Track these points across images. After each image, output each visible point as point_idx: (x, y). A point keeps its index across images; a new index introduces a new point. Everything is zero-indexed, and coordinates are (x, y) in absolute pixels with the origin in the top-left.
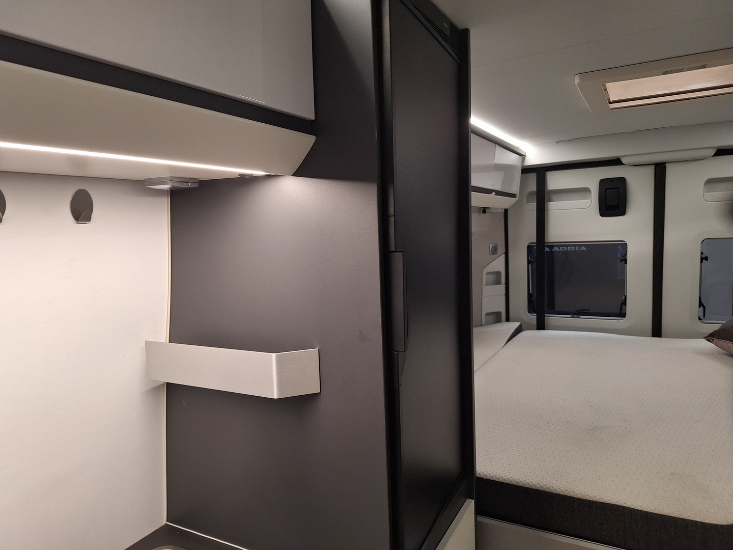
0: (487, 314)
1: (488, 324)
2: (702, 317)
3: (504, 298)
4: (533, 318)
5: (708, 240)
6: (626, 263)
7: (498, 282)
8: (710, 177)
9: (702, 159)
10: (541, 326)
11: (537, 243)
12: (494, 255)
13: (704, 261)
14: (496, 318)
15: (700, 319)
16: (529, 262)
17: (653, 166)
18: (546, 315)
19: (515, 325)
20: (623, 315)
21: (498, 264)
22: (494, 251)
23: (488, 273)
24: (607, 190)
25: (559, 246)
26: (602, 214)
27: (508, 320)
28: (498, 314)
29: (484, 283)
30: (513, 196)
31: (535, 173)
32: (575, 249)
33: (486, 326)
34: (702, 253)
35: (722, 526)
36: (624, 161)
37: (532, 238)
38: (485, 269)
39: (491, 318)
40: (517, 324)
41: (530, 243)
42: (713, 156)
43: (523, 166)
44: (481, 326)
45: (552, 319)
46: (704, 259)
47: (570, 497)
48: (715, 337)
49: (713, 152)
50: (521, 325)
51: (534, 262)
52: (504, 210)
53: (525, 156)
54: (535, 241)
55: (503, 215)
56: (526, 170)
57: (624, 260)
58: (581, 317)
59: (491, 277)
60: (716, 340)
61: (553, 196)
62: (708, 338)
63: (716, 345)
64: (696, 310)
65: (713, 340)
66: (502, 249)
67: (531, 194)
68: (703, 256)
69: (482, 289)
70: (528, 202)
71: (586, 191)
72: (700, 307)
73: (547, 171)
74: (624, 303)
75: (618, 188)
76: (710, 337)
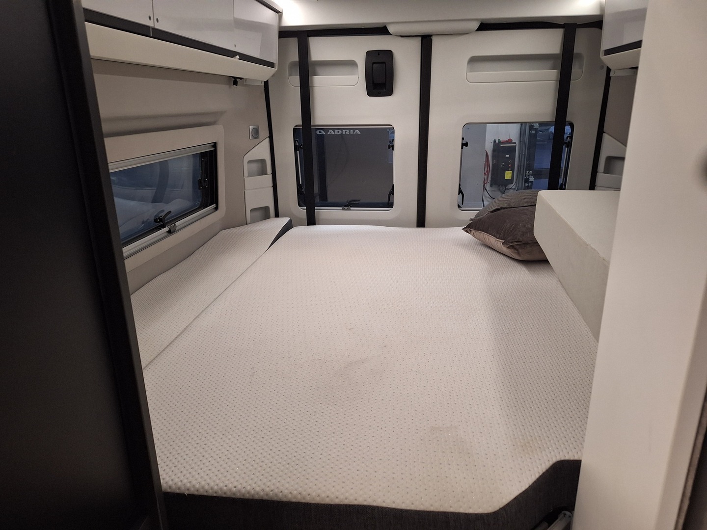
0: (252, 210)
1: (254, 221)
2: (461, 205)
3: (271, 189)
4: (302, 212)
5: (468, 125)
6: (393, 149)
7: (263, 172)
8: (474, 55)
9: (467, 34)
10: (311, 221)
11: (303, 125)
12: (256, 140)
13: (464, 147)
14: (264, 214)
15: (459, 206)
16: (296, 148)
17: (420, 39)
18: (316, 208)
19: (283, 221)
20: (390, 205)
21: (262, 151)
22: (256, 133)
23: (250, 162)
24: (374, 65)
25: (334, 130)
26: (371, 93)
27: (277, 215)
28: (266, 209)
29: (246, 174)
30: (271, 65)
31: (297, 39)
32: (350, 132)
33: (252, 224)
34: (463, 139)
35: (488, 515)
36: (391, 29)
37: (296, 119)
38: (245, 156)
39: (258, 214)
40: (286, 220)
41: (296, 126)
42: (477, 30)
43: (280, 27)
44: (247, 224)
45: (323, 212)
46: (464, 145)
47: (305, 503)
48: (472, 228)
49: (476, 25)
50: (290, 221)
51: (302, 148)
52: (263, 83)
53: (282, 13)
54: (301, 124)
55: (263, 89)
56: (285, 33)
57: (392, 147)
58: (351, 208)
59: (255, 166)
60: (473, 231)
61: (319, 69)
62: (467, 229)
63: (474, 235)
64: (457, 197)
65: (471, 231)
66: (264, 132)
67: (293, 64)
68: (464, 142)
69: (244, 181)
70: (290, 75)
71: (352, 64)
72: (459, 194)
73: (309, 36)
74: (392, 192)
75: (385, 63)
76: (469, 228)
